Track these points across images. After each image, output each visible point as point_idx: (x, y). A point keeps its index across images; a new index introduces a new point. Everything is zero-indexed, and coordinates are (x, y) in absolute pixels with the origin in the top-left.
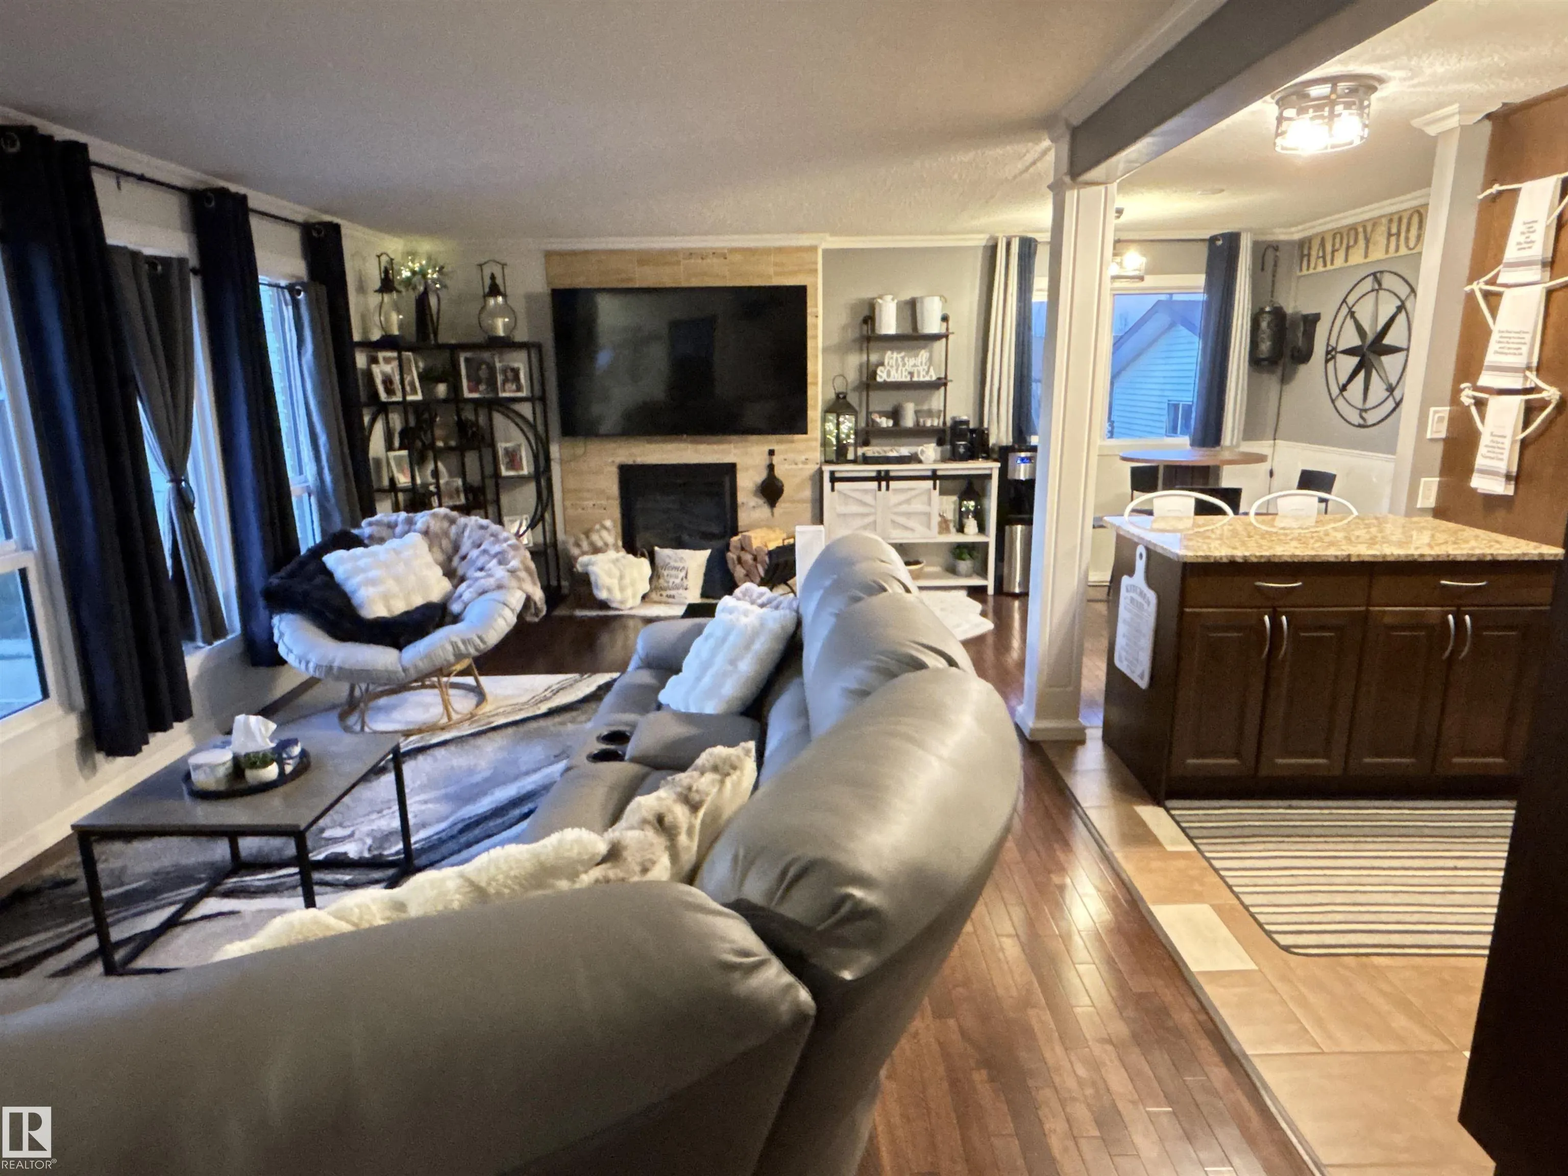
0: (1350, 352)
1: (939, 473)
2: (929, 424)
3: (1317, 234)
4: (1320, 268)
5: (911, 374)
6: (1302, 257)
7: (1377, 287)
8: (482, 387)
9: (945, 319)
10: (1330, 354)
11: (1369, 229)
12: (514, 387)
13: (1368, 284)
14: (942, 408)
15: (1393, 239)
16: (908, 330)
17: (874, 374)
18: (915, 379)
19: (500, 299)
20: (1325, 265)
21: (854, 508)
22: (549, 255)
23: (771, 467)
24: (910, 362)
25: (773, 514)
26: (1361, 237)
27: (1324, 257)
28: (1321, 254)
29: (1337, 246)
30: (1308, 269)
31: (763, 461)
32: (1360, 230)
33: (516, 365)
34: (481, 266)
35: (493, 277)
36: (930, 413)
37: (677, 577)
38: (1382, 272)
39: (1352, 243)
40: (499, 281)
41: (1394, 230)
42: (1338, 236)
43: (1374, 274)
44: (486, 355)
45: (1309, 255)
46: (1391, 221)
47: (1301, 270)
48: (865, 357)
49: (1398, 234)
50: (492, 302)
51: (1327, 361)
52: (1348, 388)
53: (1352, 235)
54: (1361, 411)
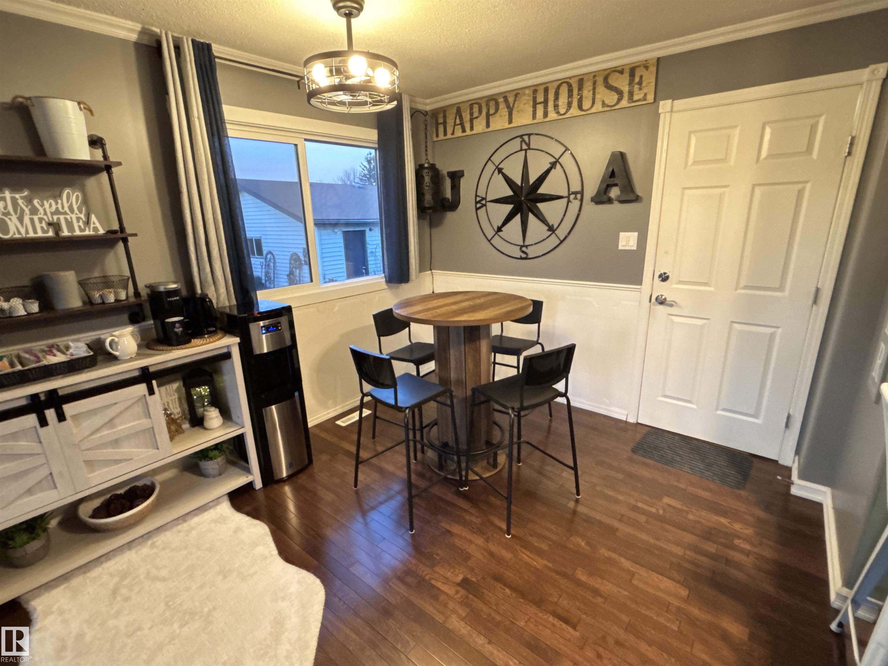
0: (502, 201)
3: (452, 105)
4: (459, 133)
5: (54, 226)
7: (525, 147)
9: (96, 140)
10: (481, 203)
11: (511, 100)
13: (516, 144)
15: (540, 107)
16: (23, 152)
18: (65, 233)
20: (464, 131)
24: (45, 206)
26: (502, 106)
27: (462, 125)
28: (458, 122)
29: (476, 114)
30: (445, 134)
32: (501, 100)
36: (108, 283)
38: (529, 135)
41: (540, 99)
42: (477, 106)
43: (521, 136)
45: (445, 123)
46: (535, 92)
47: (437, 136)
49: (546, 102)
51: (477, 209)
52: (503, 229)
53: (492, 104)
54: (522, 247)
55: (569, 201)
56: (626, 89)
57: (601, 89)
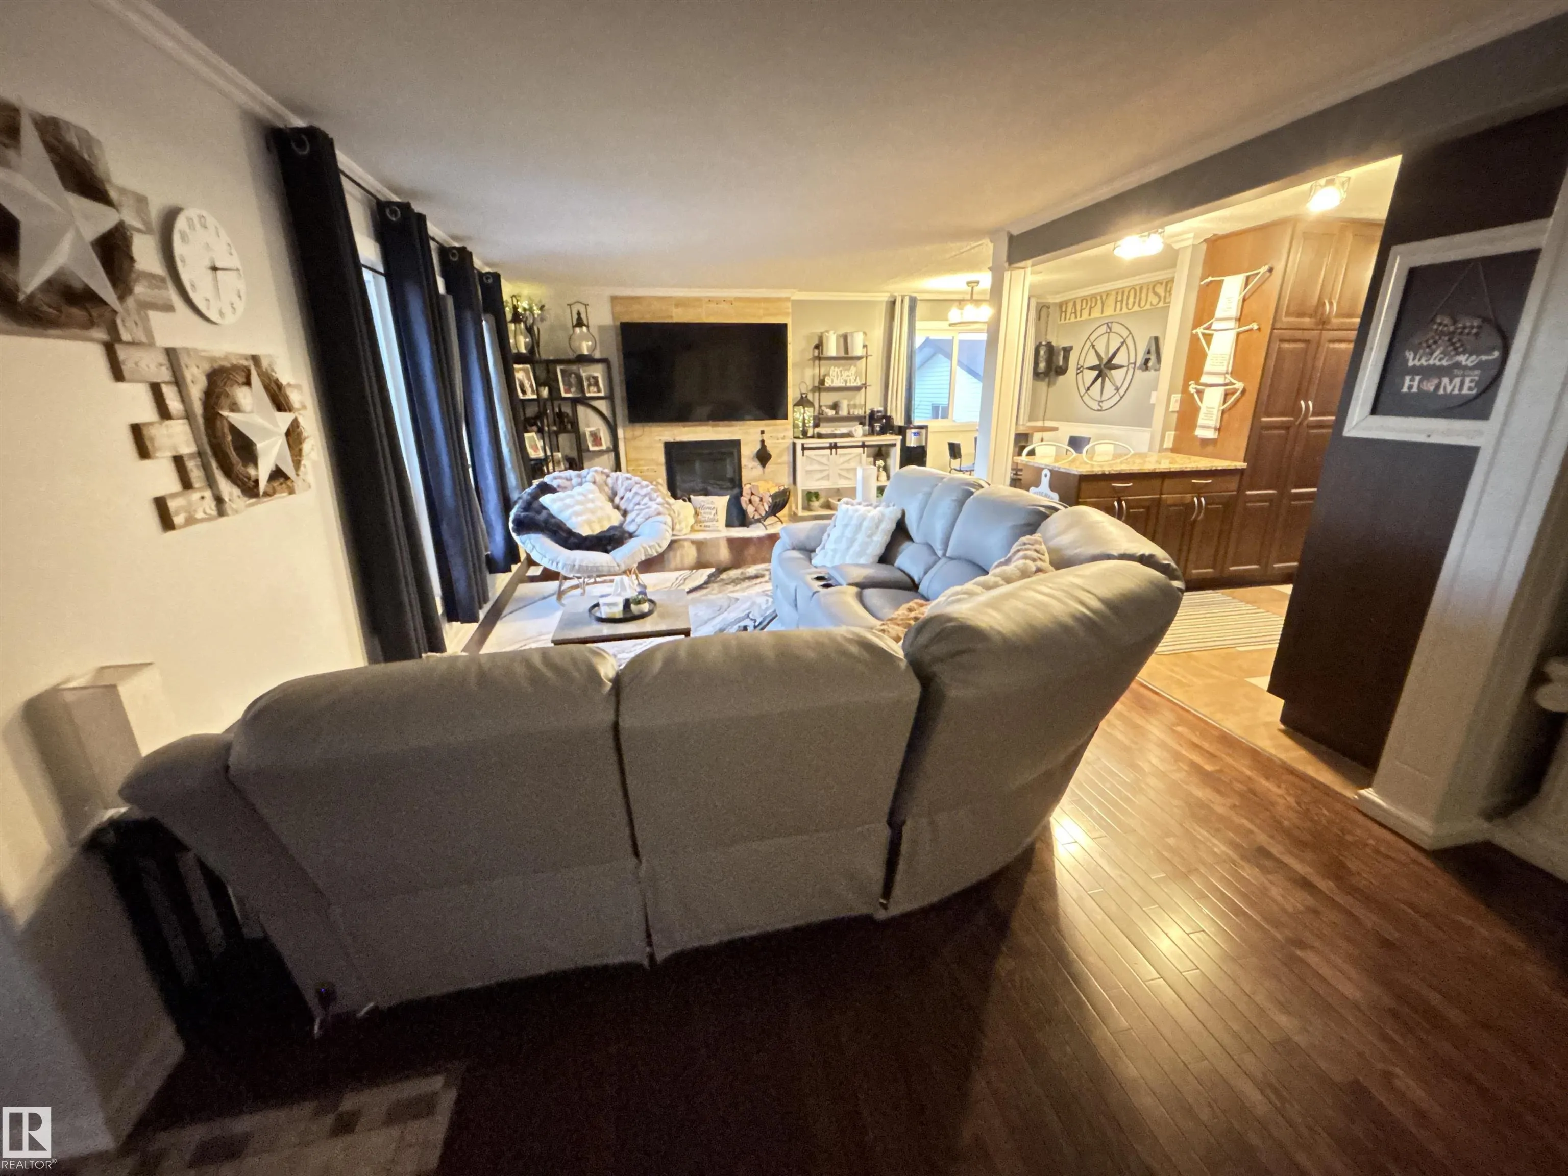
0: (1092, 368)
1: (866, 443)
2: (856, 413)
3: (1072, 299)
4: (1073, 319)
5: (846, 382)
6: (1062, 312)
7: (1109, 331)
8: (573, 390)
9: (865, 346)
10: (1080, 370)
11: (1104, 298)
12: (595, 389)
13: (1104, 329)
14: (863, 403)
15: (1119, 304)
16: (842, 354)
17: (822, 382)
18: (848, 385)
19: (584, 329)
20: (1076, 318)
21: (816, 467)
22: (614, 299)
23: (763, 441)
24: (845, 373)
25: (764, 472)
26: (1099, 302)
27: (1075, 313)
28: (1073, 311)
29: (1084, 306)
30: (1065, 320)
31: (759, 437)
32: (1099, 298)
33: (596, 374)
34: (570, 305)
35: (579, 314)
36: (855, 406)
37: (710, 514)
38: (1112, 322)
39: (1093, 305)
40: (583, 316)
41: (1119, 298)
42: (1085, 301)
43: (1107, 323)
44: (574, 368)
45: (1066, 312)
46: (1117, 293)
47: (1061, 320)
48: (817, 371)
49: (1122, 301)
50: (578, 330)
51: (1078, 374)
52: (1091, 389)
53: (1094, 300)
54: (1100, 402)
55: (1128, 369)
56: (1162, 294)
57: (1151, 295)
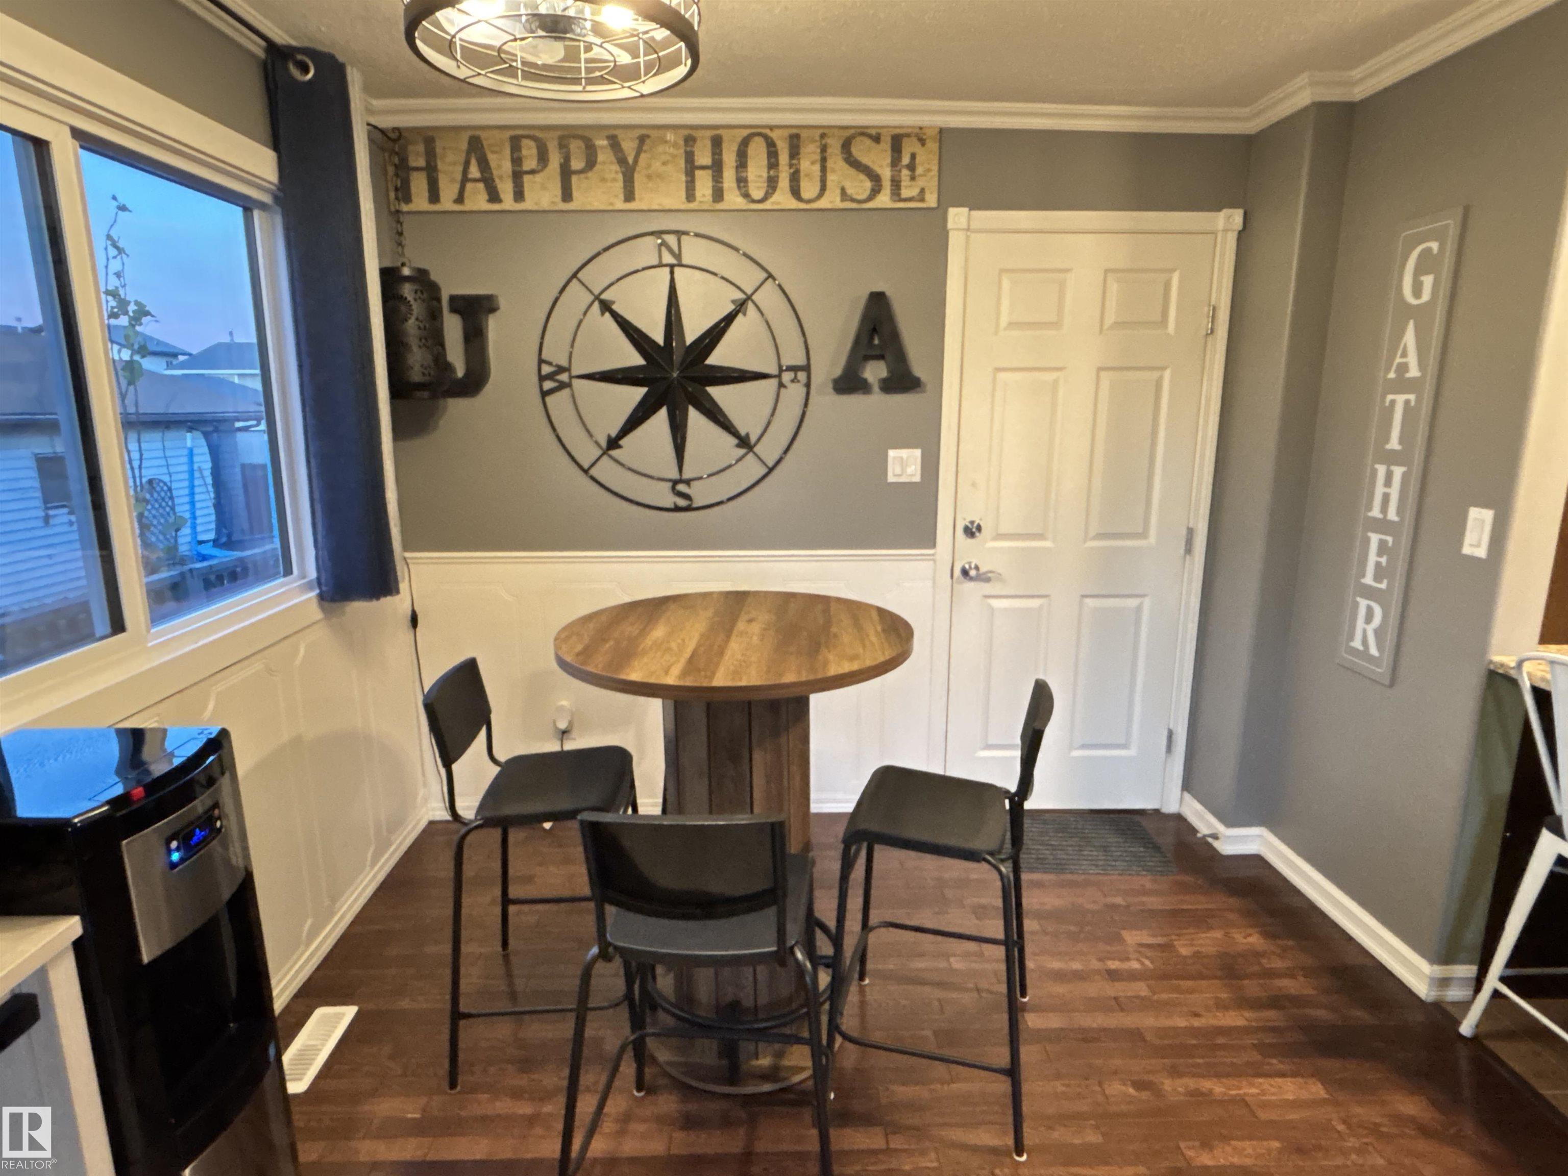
3: (455, 129)
6: (405, 170)
11: (628, 148)
15: (704, 175)
20: (494, 197)
26: (605, 156)
27: (489, 182)
28: (474, 171)
30: (434, 198)
32: (602, 142)
41: (704, 159)
45: (431, 170)
46: (690, 140)
49: (717, 167)
53: (577, 147)
56: (886, 174)
57: (836, 162)
